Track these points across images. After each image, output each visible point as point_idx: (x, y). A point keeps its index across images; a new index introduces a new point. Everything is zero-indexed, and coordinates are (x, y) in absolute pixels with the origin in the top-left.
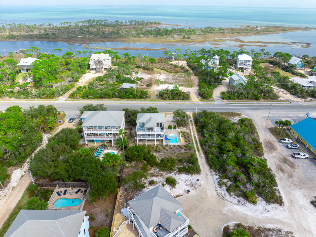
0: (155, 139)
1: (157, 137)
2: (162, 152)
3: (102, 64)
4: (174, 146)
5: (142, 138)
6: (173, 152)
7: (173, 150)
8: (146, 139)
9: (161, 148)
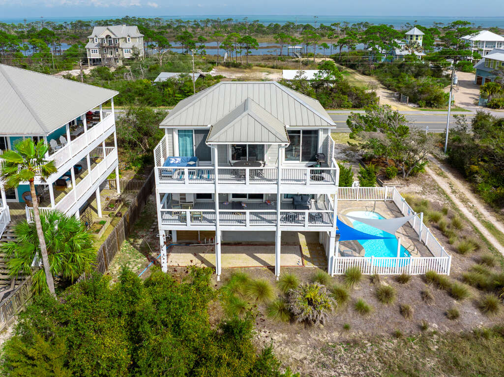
0: (273, 233)
1: (288, 218)
2: (329, 328)
3: (116, 48)
4: (402, 279)
5: (190, 226)
6: (407, 326)
7: (403, 311)
8: (220, 229)
9: (319, 292)
